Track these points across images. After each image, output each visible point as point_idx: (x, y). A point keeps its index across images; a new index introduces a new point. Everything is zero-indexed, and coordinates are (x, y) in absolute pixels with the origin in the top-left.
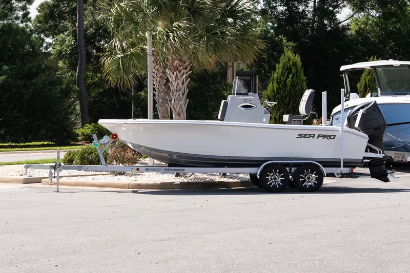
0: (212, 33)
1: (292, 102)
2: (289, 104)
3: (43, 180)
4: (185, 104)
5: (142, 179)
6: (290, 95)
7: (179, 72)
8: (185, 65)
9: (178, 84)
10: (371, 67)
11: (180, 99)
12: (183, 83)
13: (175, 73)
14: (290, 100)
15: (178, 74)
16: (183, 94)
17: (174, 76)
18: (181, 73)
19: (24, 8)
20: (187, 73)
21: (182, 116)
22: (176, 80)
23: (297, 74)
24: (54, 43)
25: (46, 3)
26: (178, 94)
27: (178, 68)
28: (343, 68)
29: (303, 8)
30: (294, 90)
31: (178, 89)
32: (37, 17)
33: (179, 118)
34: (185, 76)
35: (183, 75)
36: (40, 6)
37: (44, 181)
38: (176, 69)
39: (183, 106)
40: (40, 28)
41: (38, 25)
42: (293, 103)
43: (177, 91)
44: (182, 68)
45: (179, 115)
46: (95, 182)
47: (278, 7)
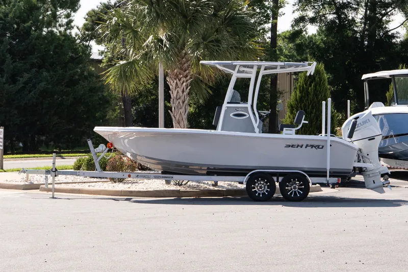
0: (208, 41)
1: (314, 110)
2: (311, 113)
3: (42, 186)
4: (185, 112)
5: (136, 187)
6: (313, 104)
7: (180, 80)
8: (185, 73)
9: (178, 92)
10: (390, 76)
11: (179, 107)
12: (183, 92)
13: (175, 81)
14: (313, 108)
15: (178, 82)
16: (183, 102)
17: (174, 85)
18: (181, 82)
19: (68, 16)
20: (187, 81)
21: (182, 124)
22: (176, 88)
23: (320, 82)
24: (106, 50)
25: (93, 11)
26: (178, 102)
27: (177, 77)
28: (364, 77)
29: (353, 15)
30: (317, 98)
31: (178, 97)
32: (85, 25)
33: (178, 126)
34: (184, 84)
35: (183, 83)
36: (87, 14)
37: (42, 188)
38: (177, 76)
39: (183, 114)
40: (88, 35)
41: (87, 32)
42: (316, 111)
43: (177, 100)
44: (182, 76)
45: (179, 123)
46: (91, 188)
47: (328, 15)
